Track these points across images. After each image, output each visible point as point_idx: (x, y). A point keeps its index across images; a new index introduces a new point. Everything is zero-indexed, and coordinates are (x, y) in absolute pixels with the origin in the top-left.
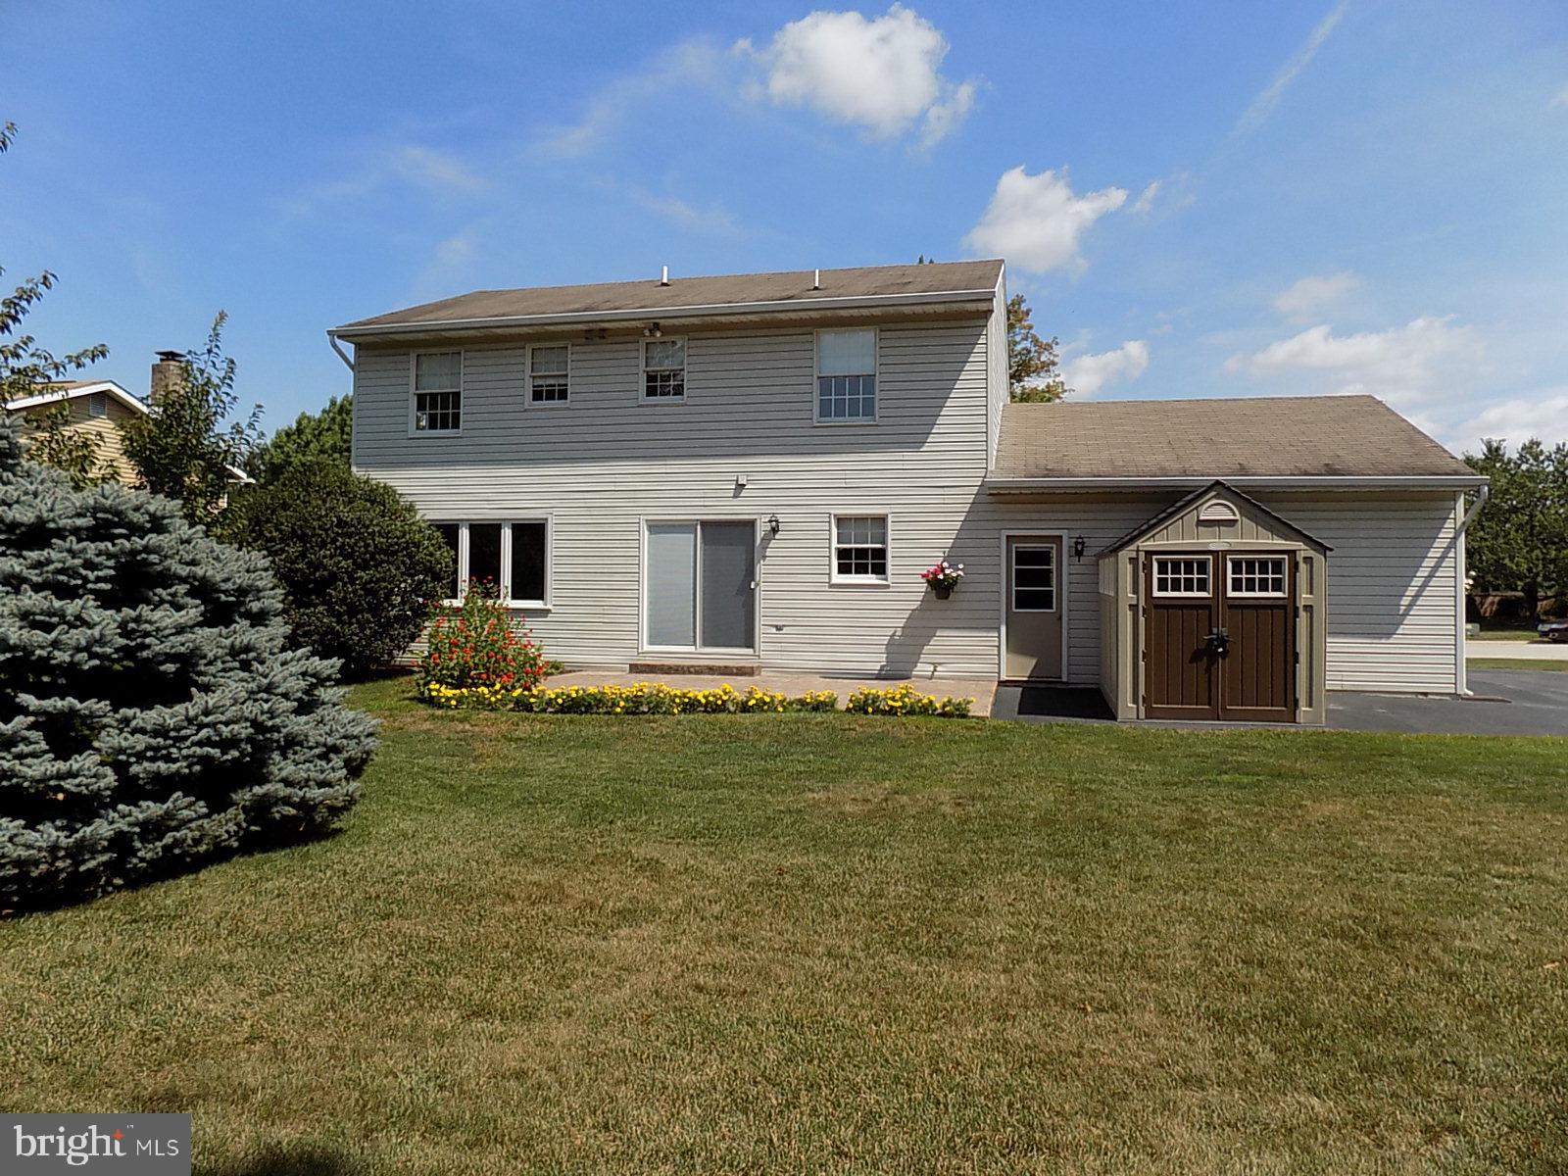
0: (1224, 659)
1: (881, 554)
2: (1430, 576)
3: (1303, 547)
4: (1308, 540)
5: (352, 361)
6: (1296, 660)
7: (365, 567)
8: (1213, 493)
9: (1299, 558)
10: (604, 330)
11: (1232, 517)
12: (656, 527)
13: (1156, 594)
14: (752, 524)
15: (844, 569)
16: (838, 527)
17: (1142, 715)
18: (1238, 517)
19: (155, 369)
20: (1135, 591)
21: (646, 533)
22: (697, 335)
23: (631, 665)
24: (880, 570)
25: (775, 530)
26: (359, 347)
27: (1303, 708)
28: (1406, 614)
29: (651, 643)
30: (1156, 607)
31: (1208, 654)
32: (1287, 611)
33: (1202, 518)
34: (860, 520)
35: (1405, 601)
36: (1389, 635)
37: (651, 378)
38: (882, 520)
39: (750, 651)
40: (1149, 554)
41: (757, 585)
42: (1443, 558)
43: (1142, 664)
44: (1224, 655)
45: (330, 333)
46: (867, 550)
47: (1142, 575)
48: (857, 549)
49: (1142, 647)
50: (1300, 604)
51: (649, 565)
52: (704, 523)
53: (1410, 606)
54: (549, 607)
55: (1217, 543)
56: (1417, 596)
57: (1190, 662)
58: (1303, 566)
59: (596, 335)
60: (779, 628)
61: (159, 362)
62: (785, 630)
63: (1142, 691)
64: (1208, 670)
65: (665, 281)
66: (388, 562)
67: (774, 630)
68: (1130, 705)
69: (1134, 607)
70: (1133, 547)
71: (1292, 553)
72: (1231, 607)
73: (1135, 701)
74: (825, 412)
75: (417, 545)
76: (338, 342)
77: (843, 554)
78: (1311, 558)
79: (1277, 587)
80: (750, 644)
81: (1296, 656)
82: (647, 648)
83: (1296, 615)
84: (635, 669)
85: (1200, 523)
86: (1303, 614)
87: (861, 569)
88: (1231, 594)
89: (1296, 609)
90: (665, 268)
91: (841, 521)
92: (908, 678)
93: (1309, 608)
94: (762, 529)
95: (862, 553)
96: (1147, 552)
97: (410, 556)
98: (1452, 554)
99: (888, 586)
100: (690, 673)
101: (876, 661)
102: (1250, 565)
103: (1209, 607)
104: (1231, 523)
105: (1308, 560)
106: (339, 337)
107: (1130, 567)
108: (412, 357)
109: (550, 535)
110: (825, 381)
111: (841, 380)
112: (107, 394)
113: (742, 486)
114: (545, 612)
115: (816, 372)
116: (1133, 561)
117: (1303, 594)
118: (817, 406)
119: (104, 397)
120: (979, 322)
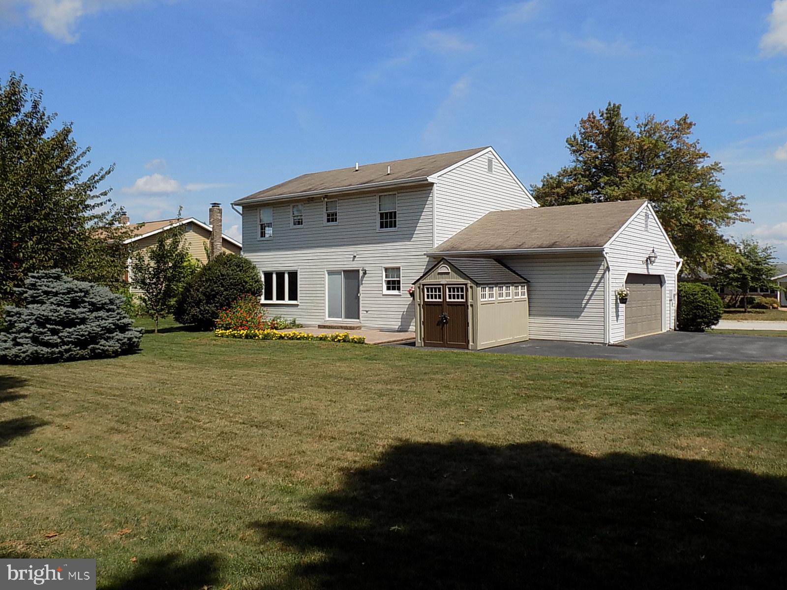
0: (446, 325)
1: (399, 282)
2: (594, 291)
3: (469, 282)
4: (471, 280)
6: (468, 326)
7: (226, 290)
8: (442, 262)
9: (469, 286)
10: (313, 198)
11: (448, 271)
12: (330, 273)
13: (426, 300)
14: (358, 271)
15: (388, 289)
16: (386, 272)
17: (423, 345)
18: (450, 271)
19: (210, 210)
20: (420, 299)
21: (327, 275)
22: (342, 198)
23: (319, 326)
24: (399, 289)
25: (365, 273)
26: (243, 207)
27: (471, 343)
28: (585, 308)
29: (329, 316)
30: (426, 305)
31: (441, 323)
32: (464, 306)
33: (439, 271)
34: (393, 269)
35: (585, 302)
36: (578, 317)
37: (328, 215)
38: (398, 269)
39: (358, 320)
41: (360, 295)
42: (599, 282)
43: (422, 326)
44: (447, 322)
45: (232, 204)
46: (395, 281)
47: (422, 294)
48: (392, 281)
49: (422, 320)
50: (469, 304)
51: (328, 287)
52: (344, 271)
53: (586, 304)
54: (299, 303)
55: (443, 281)
56: (589, 299)
57: (436, 326)
58: (470, 290)
59: (311, 200)
60: (367, 311)
61: (211, 207)
62: (369, 312)
63: (423, 336)
64: (442, 328)
65: (357, 169)
66: (234, 288)
67: (365, 312)
68: (419, 341)
69: (419, 305)
70: (419, 283)
71: (466, 285)
72: (448, 305)
73: (421, 340)
74: (382, 227)
75: (246, 282)
76: (235, 207)
77: (388, 282)
79: (462, 298)
80: (359, 319)
81: (468, 323)
82: (327, 319)
83: (468, 308)
84: (320, 327)
85: (439, 274)
86: (470, 308)
87: (394, 289)
88: (448, 300)
89: (468, 306)
90: (357, 164)
91: (386, 269)
92: (407, 331)
93: (472, 306)
94: (361, 273)
95: (394, 282)
96: (423, 285)
97: (243, 286)
98: (602, 281)
99: (400, 295)
101: (396, 325)
102: (454, 288)
103: (441, 305)
104: (448, 273)
105: (471, 287)
106: (235, 205)
107: (418, 290)
108: (258, 210)
109: (299, 277)
110: (382, 214)
111: (386, 213)
112: (192, 223)
113: (355, 257)
114: (297, 305)
115: (378, 211)
116: (419, 287)
117: (470, 300)
118: (379, 224)
119: (191, 224)
120: (430, 188)
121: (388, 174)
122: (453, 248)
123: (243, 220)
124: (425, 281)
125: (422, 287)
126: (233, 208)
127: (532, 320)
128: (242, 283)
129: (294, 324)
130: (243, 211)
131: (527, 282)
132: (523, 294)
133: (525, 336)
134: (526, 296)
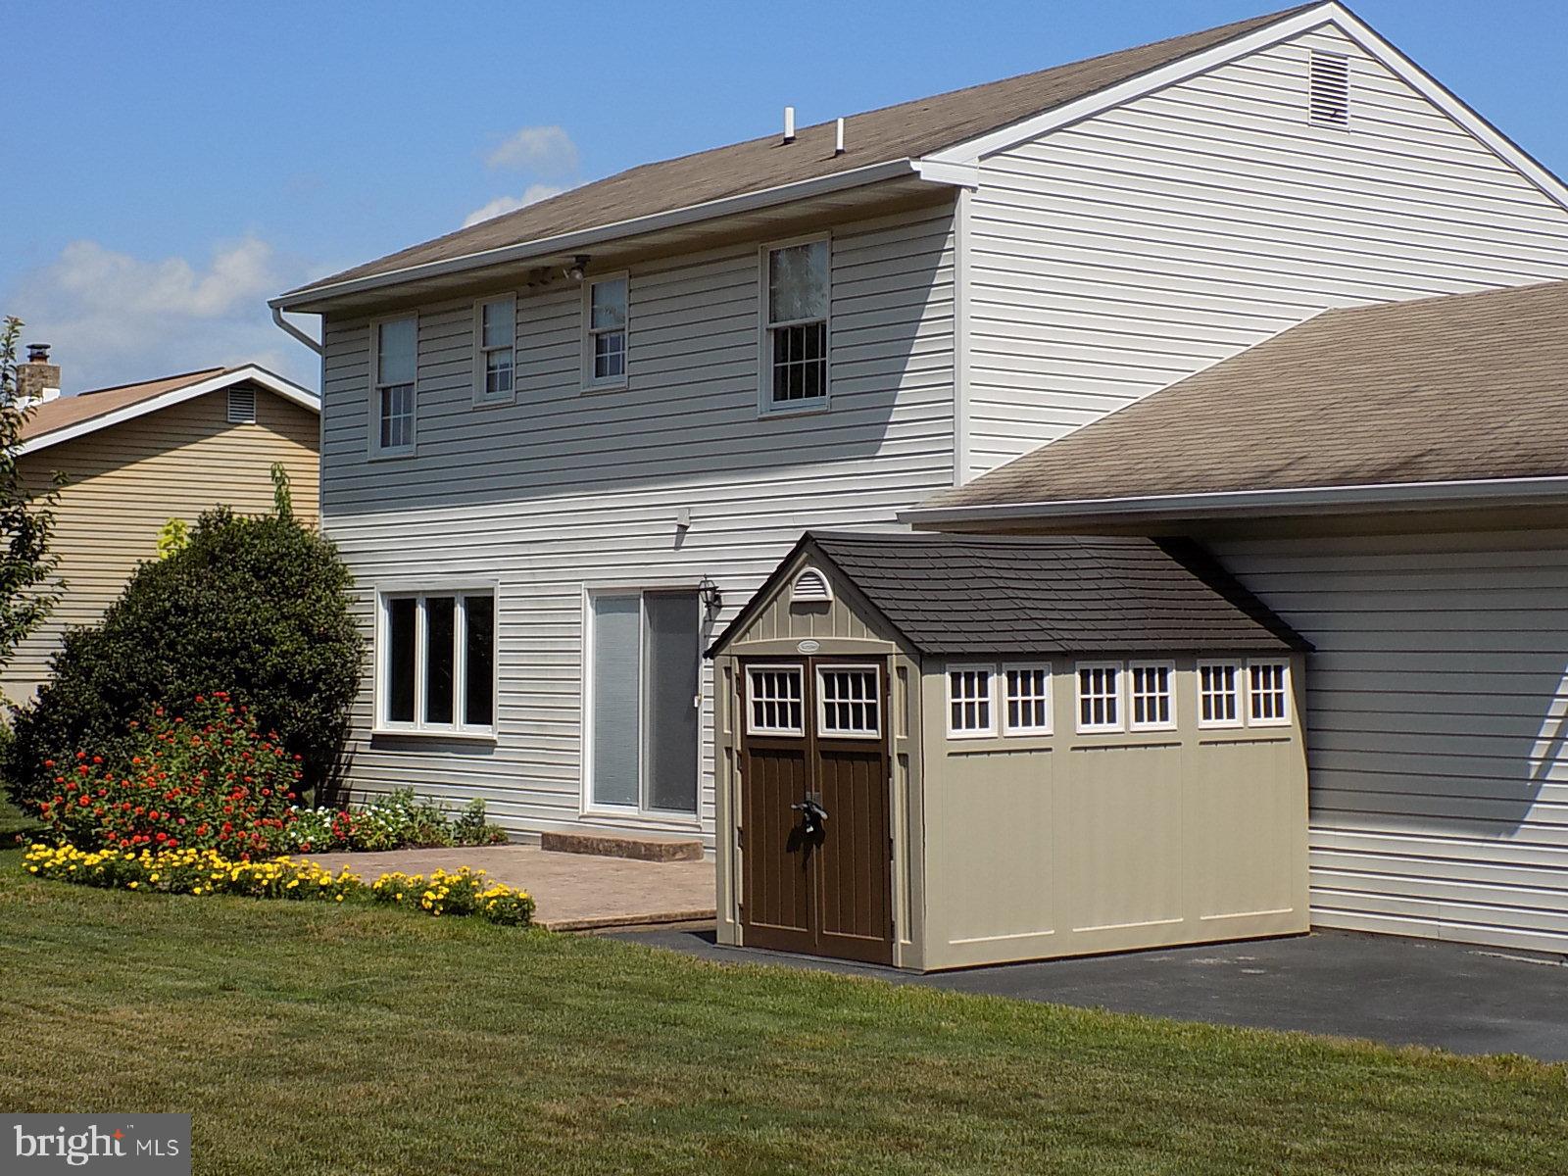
0: (818, 847)
3: (895, 649)
4: (902, 637)
5: (320, 342)
6: (891, 853)
8: (805, 555)
9: (894, 663)
10: (547, 269)
11: (822, 597)
13: (752, 730)
14: (694, 594)
17: (740, 939)
18: (831, 596)
20: (731, 725)
21: (590, 611)
22: (642, 267)
23: (545, 837)
25: (716, 605)
26: (327, 319)
27: (901, 939)
29: (596, 798)
30: (755, 752)
31: (803, 839)
32: (879, 757)
33: (795, 598)
36: (1514, 824)
37: (598, 346)
39: (692, 818)
40: (744, 660)
41: (700, 701)
43: (740, 853)
44: (818, 837)
45: (275, 303)
49: (739, 820)
50: (894, 751)
51: (595, 667)
52: (652, 595)
54: (495, 737)
57: (789, 851)
58: (896, 682)
59: (540, 278)
63: (740, 897)
64: (804, 864)
65: (790, 134)
68: (728, 920)
69: (729, 752)
70: (727, 649)
72: (824, 754)
73: (733, 914)
74: (780, 392)
76: (284, 315)
78: (904, 668)
79: (872, 722)
80: (695, 810)
81: (891, 844)
82: (591, 808)
83: (889, 771)
84: (550, 843)
85: (796, 607)
86: (897, 767)
88: (823, 732)
89: (889, 758)
93: (904, 758)
94: (703, 604)
96: (740, 657)
100: (599, 853)
102: (843, 676)
103: (802, 754)
105: (902, 671)
106: (286, 309)
107: (725, 681)
108: (373, 328)
109: (498, 618)
110: (780, 335)
111: (796, 331)
112: (249, 385)
113: (684, 528)
114: (488, 745)
115: (763, 320)
116: (728, 670)
117: (897, 735)
118: (765, 382)
119: (248, 390)
120: (943, 211)
121: (838, 152)
122: (1025, 486)
123: (325, 370)
124: (747, 641)
125: (736, 669)
126: (281, 323)
127: (1327, 838)
128: (246, 647)
129: (475, 831)
130: (325, 334)
131: (1299, 648)
132: (1264, 706)
133: (1284, 913)
134: (1290, 716)
